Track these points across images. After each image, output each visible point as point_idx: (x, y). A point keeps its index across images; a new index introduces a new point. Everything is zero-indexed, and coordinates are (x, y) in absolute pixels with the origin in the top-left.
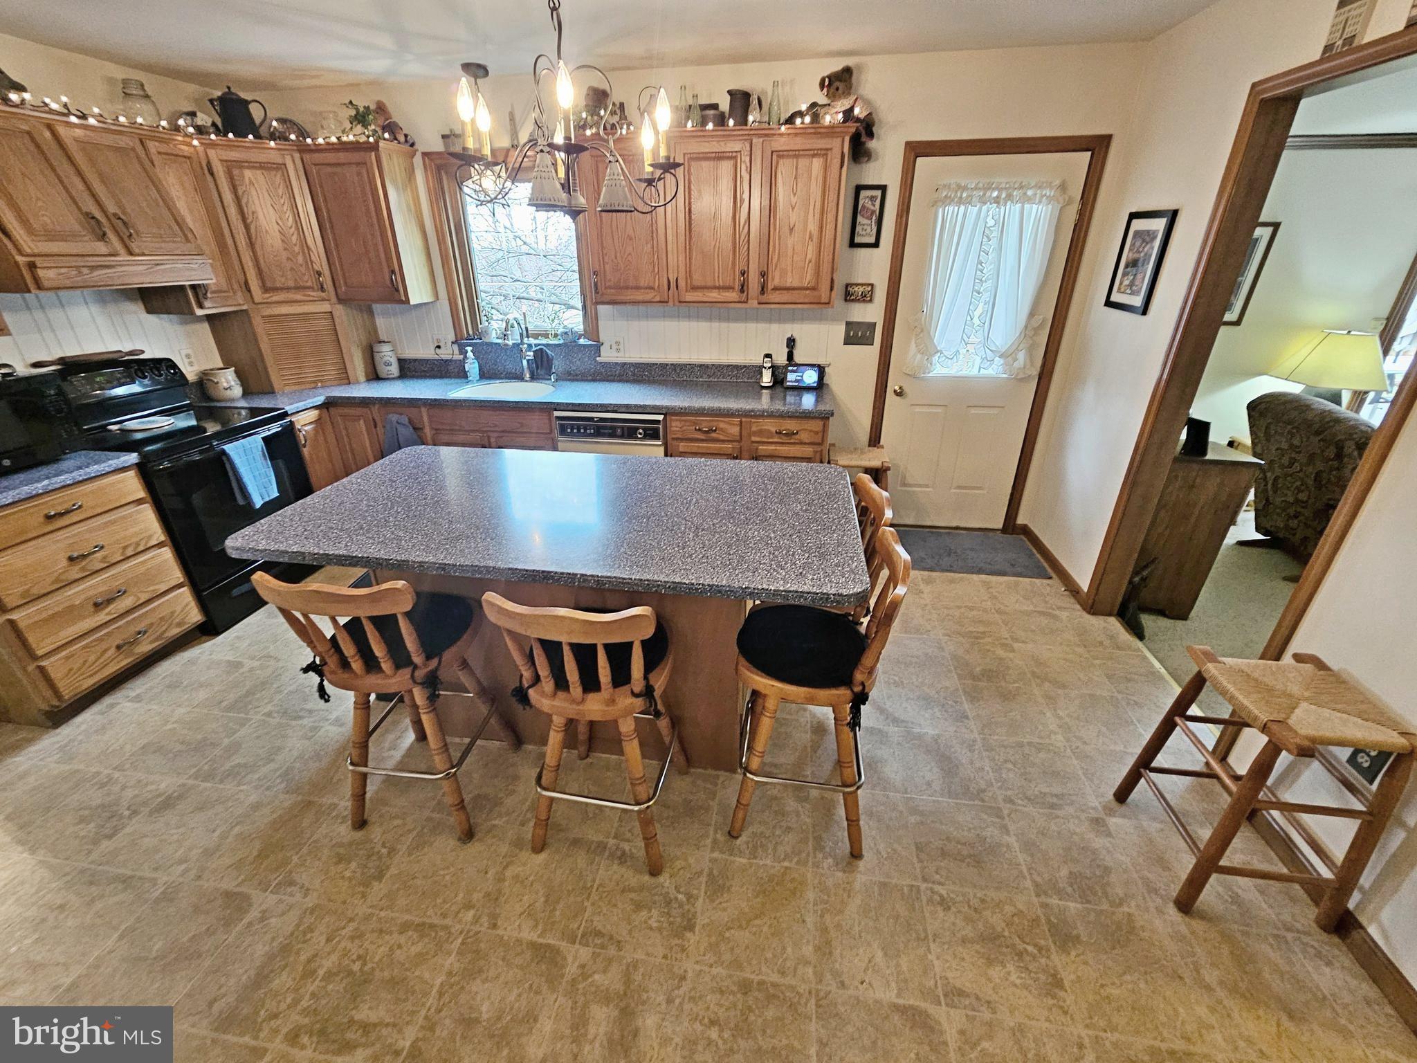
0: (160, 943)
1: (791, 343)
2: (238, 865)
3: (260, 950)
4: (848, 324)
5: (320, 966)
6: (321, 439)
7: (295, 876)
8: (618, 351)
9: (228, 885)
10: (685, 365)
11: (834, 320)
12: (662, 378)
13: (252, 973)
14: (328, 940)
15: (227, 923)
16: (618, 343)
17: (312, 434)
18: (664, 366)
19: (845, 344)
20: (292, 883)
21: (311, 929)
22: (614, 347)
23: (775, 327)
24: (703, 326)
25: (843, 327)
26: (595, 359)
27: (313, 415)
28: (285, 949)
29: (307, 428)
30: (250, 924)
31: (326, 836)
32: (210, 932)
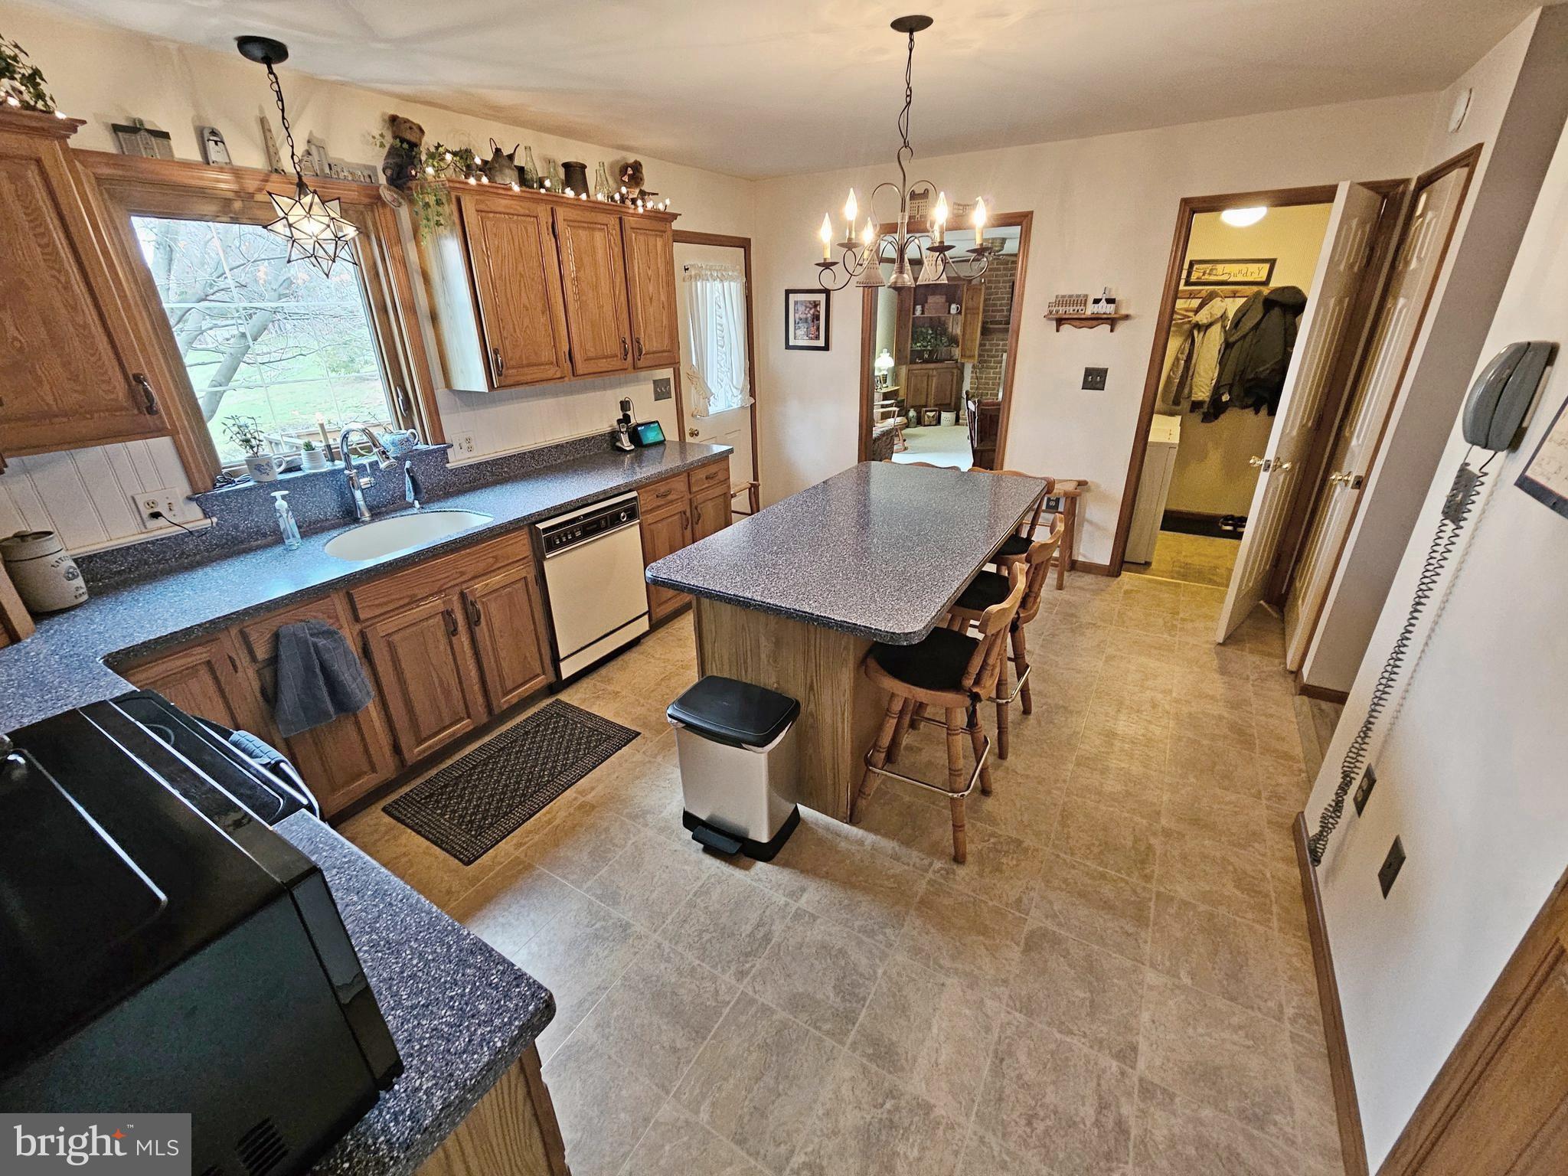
0: (1077, 992)
1: (625, 405)
2: (993, 951)
3: (1083, 912)
4: (655, 382)
5: (1095, 870)
7: (1012, 899)
8: (470, 449)
9: (1015, 953)
10: (542, 450)
11: (645, 379)
12: (523, 470)
13: (1102, 913)
14: (1074, 867)
15: (1056, 941)
16: (468, 440)
18: (521, 456)
19: (656, 399)
20: (1019, 900)
21: (1065, 881)
22: (465, 445)
23: (609, 393)
24: (550, 402)
25: (651, 386)
26: (444, 468)
28: (1082, 895)
30: (1060, 925)
31: (968, 884)
32: (1066, 954)
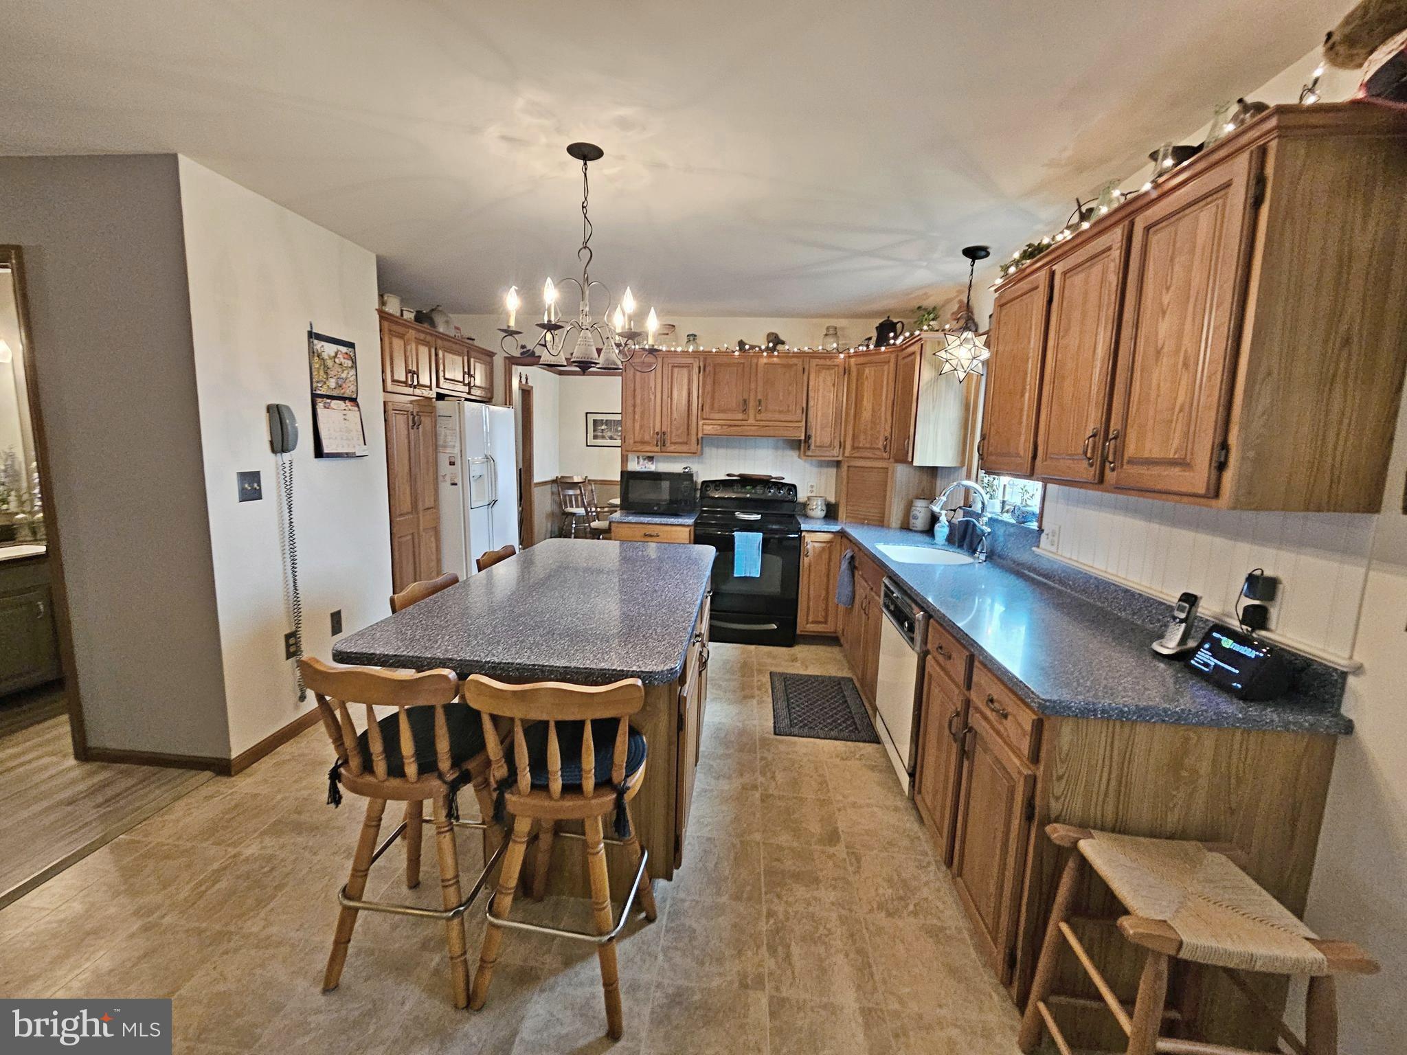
6: (825, 556)
17: (817, 551)
27: (827, 537)
29: (816, 545)
